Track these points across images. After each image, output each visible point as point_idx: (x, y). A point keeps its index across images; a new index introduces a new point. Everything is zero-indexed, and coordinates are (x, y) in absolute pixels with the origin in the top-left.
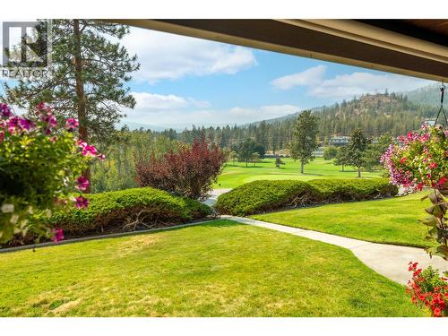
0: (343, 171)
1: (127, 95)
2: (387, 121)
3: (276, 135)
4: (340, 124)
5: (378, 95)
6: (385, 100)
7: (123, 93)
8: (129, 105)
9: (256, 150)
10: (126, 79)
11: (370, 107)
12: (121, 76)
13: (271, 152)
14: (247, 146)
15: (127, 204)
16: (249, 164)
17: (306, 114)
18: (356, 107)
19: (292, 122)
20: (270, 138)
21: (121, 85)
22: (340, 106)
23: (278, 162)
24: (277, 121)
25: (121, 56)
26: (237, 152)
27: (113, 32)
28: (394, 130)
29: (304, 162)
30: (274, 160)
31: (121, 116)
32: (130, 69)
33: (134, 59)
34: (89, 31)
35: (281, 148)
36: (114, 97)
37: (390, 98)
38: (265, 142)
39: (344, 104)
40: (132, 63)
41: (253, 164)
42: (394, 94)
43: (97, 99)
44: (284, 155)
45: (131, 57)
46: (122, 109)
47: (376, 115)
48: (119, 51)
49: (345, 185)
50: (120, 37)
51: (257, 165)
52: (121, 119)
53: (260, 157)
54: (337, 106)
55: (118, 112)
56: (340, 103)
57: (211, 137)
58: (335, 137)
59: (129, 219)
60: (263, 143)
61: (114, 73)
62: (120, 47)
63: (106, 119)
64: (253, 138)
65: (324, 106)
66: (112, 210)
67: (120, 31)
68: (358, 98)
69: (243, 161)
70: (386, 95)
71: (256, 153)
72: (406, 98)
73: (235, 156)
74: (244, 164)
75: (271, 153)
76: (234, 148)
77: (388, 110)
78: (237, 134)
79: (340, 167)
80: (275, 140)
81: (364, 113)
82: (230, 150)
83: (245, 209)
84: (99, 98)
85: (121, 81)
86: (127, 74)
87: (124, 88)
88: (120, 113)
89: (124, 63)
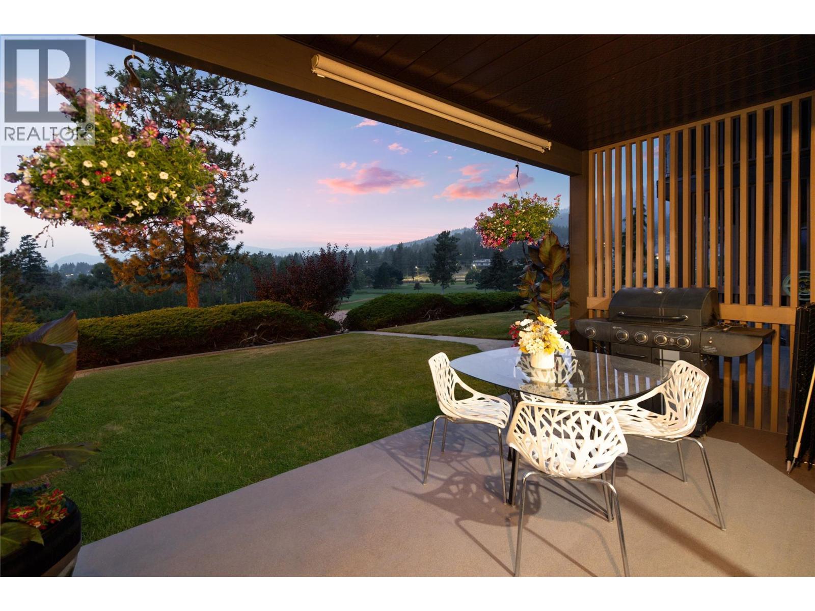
1: (243, 208)
7: (238, 206)
8: (246, 220)
9: (393, 275)
10: (242, 191)
12: (237, 187)
14: (382, 270)
15: (243, 316)
17: (445, 235)
21: (236, 198)
25: (236, 165)
27: (226, 138)
31: (236, 232)
32: (246, 179)
33: (251, 168)
34: (198, 137)
36: (227, 210)
38: (402, 266)
40: (248, 173)
43: (207, 212)
44: (424, 280)
45: (247, 166)
46: (236, 224)
48: (233, 160)
49: (480, 298)
50: (235, 144)
52: (236, 236)
55: (232, 228)
59: (246, 334)
60: (399, 267)
61: (227, 184)
62: (235, 155)
63: (218, 234)
64: (390, 262)
65: (465, 228)
66: (226, 322)
67: (234, 137)
71: (393, 278)
73: (370, 283)
75: (410, 278)
83: (375, 322)
84: (210, 212)
85: (236, 192)
86: (243, 185)
87: (239, 201)
88: (236, 229)
89: (239, 173)
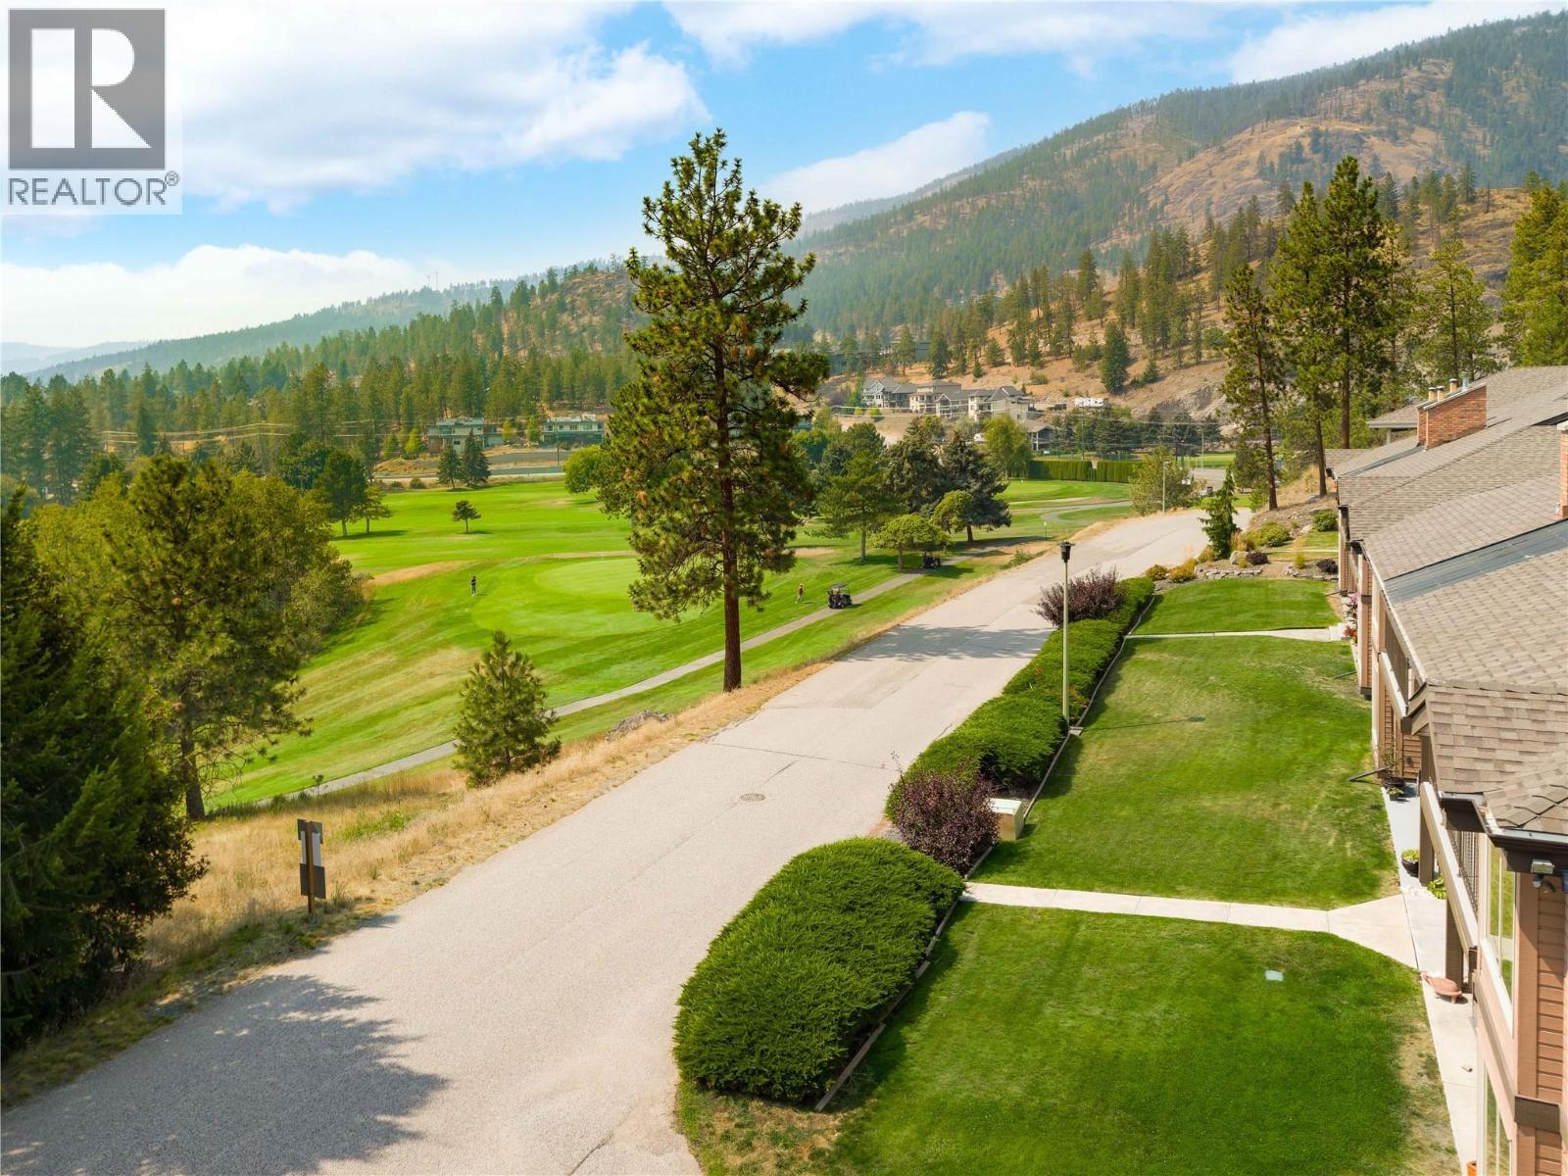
18: (562, 308)
58: (552, 416)
68: (560, 279)
81: (591, 330)
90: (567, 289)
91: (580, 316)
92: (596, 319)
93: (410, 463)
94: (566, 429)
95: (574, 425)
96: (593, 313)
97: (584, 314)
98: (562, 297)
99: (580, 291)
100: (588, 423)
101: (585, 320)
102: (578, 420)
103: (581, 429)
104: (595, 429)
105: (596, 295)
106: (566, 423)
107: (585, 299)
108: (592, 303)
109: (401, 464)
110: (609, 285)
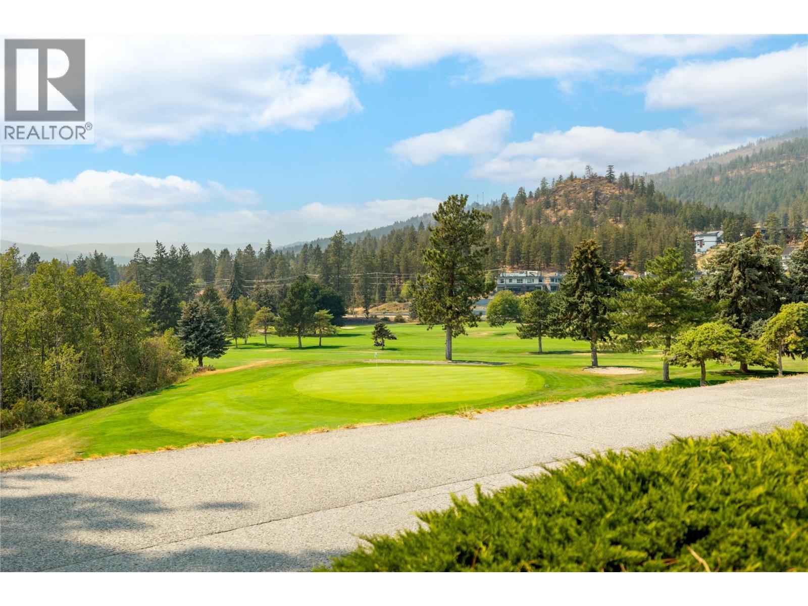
0: (541, 352)
2: (620, 236)
3: (370, 268)
4: (518, 243)
5: (594, 179)
6: (608, 191)
9: (323, 304)
11: (578, 207)
13: (360, 310)
14: (299, 293)
16: (307, 341)
18: (548, 205)
19: (406, 238)
20: (356, 276)
22: (512, 202)
23: (381, 333)
24: (369, 238)
26: (274, 310)
28: (635, 255)
29: (453, 330)
30: (370, 329)
35: (383, 300)
37: (620, 186)
38: (344, 285)
39: (522, 198)
41: (314, 341)
42: (625, 178)
44: (392, 317)
47: (592, 224)
51: (326, 341)
53: (334, 322)
54: (506, 202)
56: (512, 195)
57: (208, 275)
58: (509, 273)
60: (338, 287)
64: (315, 276)
68: (550, 186)
69: (290, 333)
70: (610, 178)
71: (324, 312)
72: (651, 186)
73: (268, 322)
74: (293, 341)
75: (359, 313)
76: (265, 300)
77: (617, 213)
78: (273, 267)
79: (533, 343)
80: (367, 281)
81: (566, 220)
82: (253, 304)
90: (554, 192)
91: (559, 210)
92: (570, 212)
93: (402, 305)
94: (515, 282)
95: (520, 279)
96: (569, 208)
97: (562, 209)
98: (548, 198)
99: (562, 193)
100: (533, 277)
101: (562, 213)
102: (524, 275)
103: (525, 282)
104: (536, 282)
105: (573, 195)
106: (515, 277)
107: (564, 199)
108: (568, 201)
109: (396, 305)
110: (583, 188)
